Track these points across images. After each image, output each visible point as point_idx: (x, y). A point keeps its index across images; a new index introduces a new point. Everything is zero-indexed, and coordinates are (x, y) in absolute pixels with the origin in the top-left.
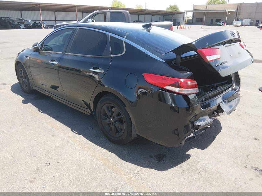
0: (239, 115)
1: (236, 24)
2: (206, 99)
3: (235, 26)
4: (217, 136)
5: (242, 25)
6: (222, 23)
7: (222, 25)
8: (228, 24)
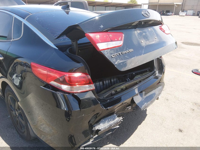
0: (168, 100)
1: (182, 14)
2: (117, 93)
3: (181, 16)
4: (139, 127)
5: (186, 15)
6: (171, 14)
7: (171, 15)
8: (175, 14)
